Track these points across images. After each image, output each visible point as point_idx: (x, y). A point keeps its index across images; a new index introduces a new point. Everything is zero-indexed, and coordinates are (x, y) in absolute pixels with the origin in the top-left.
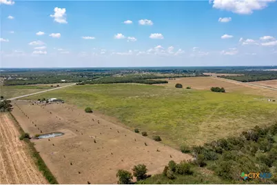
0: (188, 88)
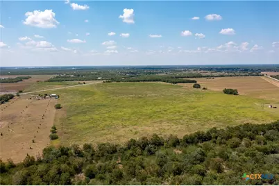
0: (204, 89)
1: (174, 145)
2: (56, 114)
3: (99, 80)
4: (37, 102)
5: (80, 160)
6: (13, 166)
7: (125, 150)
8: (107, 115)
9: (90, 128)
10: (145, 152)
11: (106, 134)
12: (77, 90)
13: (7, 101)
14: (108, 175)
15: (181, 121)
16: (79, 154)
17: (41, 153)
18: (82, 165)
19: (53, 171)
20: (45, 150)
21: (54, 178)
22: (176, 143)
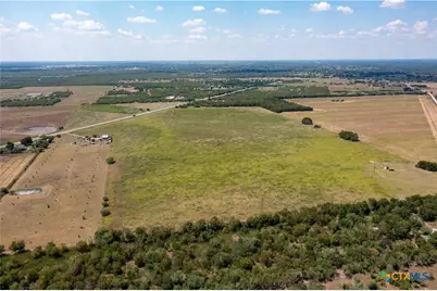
0: (317, 127)
1: (235, 230)
2: (109, 174)
3: (171, 101)
4: (85, 150)
5: (131, 246)
6: (66, 250)
7: (180, 234)
8: (169, 177)
9: (147, 199)
10: (201, 238)
11: (164, 210)
12: (137, 125)
13: (46, 147)
14: (156, 266)
15: (258, 191)
16: (131, 239)
17: (93, 236)
18: (133, 252)
19: (105, 260)
20: (96, 233)
21: (105, 266)
22: (237, 227)
